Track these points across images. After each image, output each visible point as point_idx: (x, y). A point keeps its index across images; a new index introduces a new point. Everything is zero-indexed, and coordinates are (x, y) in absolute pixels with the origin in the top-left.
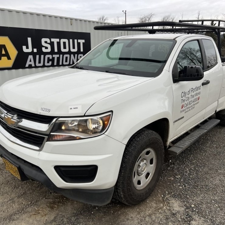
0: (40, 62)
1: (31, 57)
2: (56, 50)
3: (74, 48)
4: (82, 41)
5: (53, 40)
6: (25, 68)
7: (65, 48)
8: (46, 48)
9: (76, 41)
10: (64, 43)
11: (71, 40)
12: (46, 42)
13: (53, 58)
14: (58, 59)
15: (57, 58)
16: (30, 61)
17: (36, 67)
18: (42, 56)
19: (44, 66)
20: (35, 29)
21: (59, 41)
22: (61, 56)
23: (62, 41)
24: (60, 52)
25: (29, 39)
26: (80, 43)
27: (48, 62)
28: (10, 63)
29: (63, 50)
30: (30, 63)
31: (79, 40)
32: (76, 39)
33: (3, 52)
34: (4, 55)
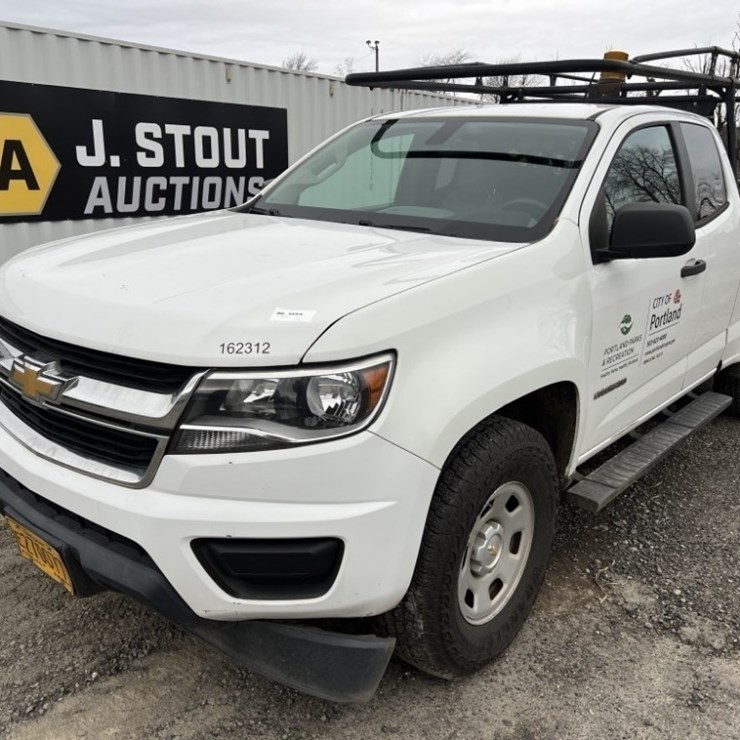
0: (128, 200)
1: (101, 182)
2: (180, 163)
3: (235, 155)
4: (260, 135)
5: (170, 129)
6: (83, 217)
7: (207, 154)
8: (150, 154)
9: (241, 132)
10: (207, 140)
11: (227, 132)
12: (149, 136)
13: (172, 188)
14: (187, 189)
15: (184, 186)
16: (100, 195)
17: (117, 215)
18: (137, 181)
19: (141, 213)
20: (116, 93)
21: (189, 133)
22: (196, 180)
23: (201, 131)
24: (191, 169)
25: (98, 126)
26: (254, 140)
27: (155, 200)
28: (36, 201)
29: (201, 162)
30: (99, 202)
31: (250, 131)
32: (242, 128)
33: (16, 165)
34: (17, 175)
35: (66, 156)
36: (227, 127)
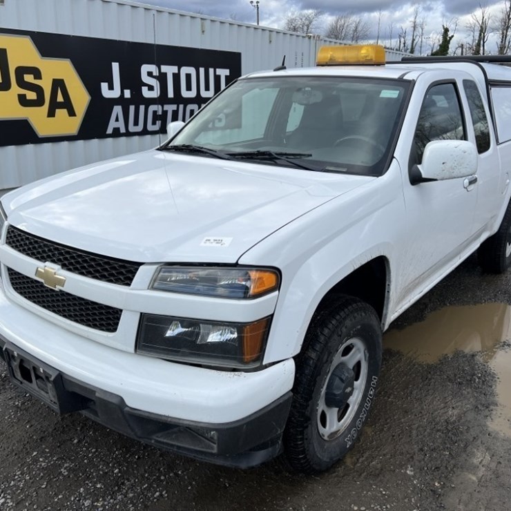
0: (136, 123)
1: (118, 110)
2: (171, 94)
3: (207, 88)
5: (164, 69)
6: (105, 136)
7: (189, 88)
8: (151, 88)
9: (211, 71)
10: (188, 76)
11: (202, 70)
12: (150, 74)
13: (165, 113)
14: (175, 114)
15: (173, 111)
16: (117, 120)
17: (128, 134)
18: (142, 108)
19: (145, 132)
20: (129, 42)
21: (176, 71)
22: (181, 107)
23: (185, 70)
24: (178, 99)
25: (115, 67)
26: (219, 76)
27: (154, 123)
29: (185, 93)
30: (116, 125)
31: (217, 70)
32: (212, 67)
33: (60, 98)
34: (61, 106)
35: (94, 91)
36: (202, 67)
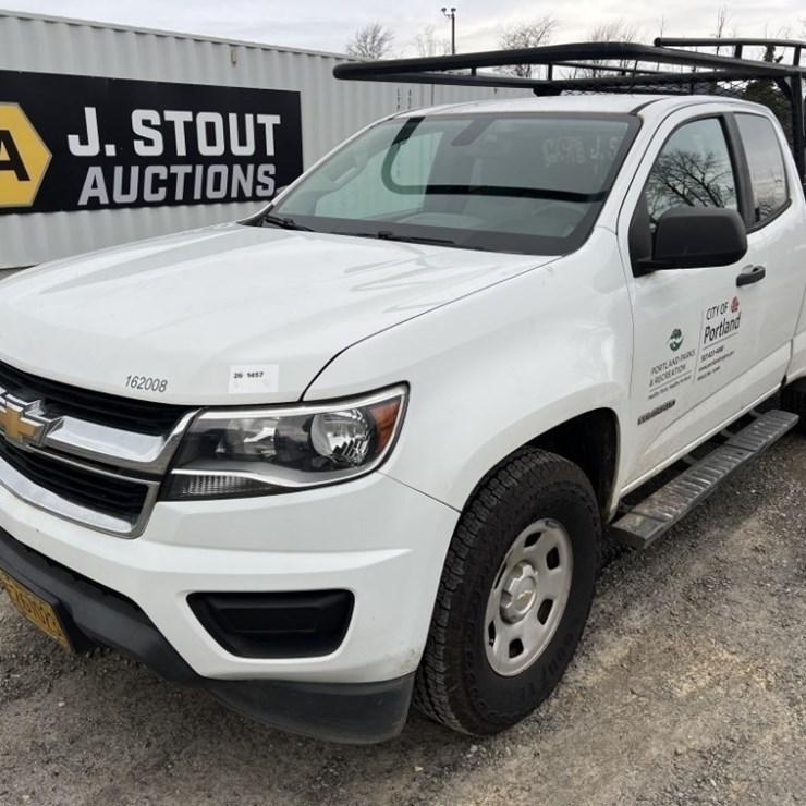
0: (126, 190)
1: (95, 172)
2: (181, 150)
3: (243, 142)
4: (270, 121)
5: (169, 115)
6: (77, 208)
7: (211, 141)
8: (149, 142)
9: (249, 118)
10: (210, 127)
11: (233, 118)
12: (146, 123)
13: (172, 177)
14: (189, 179)
15: (186, 175)
16: (95, 186)
17: (113, 205)
18: (135, 170)
19: (140, 203)
20: (110, 80)
21: (191, 119)
22: (199, 169)
23: (203, 118)
24: (193, 156)
25: (90, 114)
26: (264, 125)
27: (155, 191)
28: (26, 193)
29: (204, 149)
30: (94, 193)
31: (259, 116)
32: (249, 113)
33: (4, 156)
34: (5, 166)
36: (233, 112)
